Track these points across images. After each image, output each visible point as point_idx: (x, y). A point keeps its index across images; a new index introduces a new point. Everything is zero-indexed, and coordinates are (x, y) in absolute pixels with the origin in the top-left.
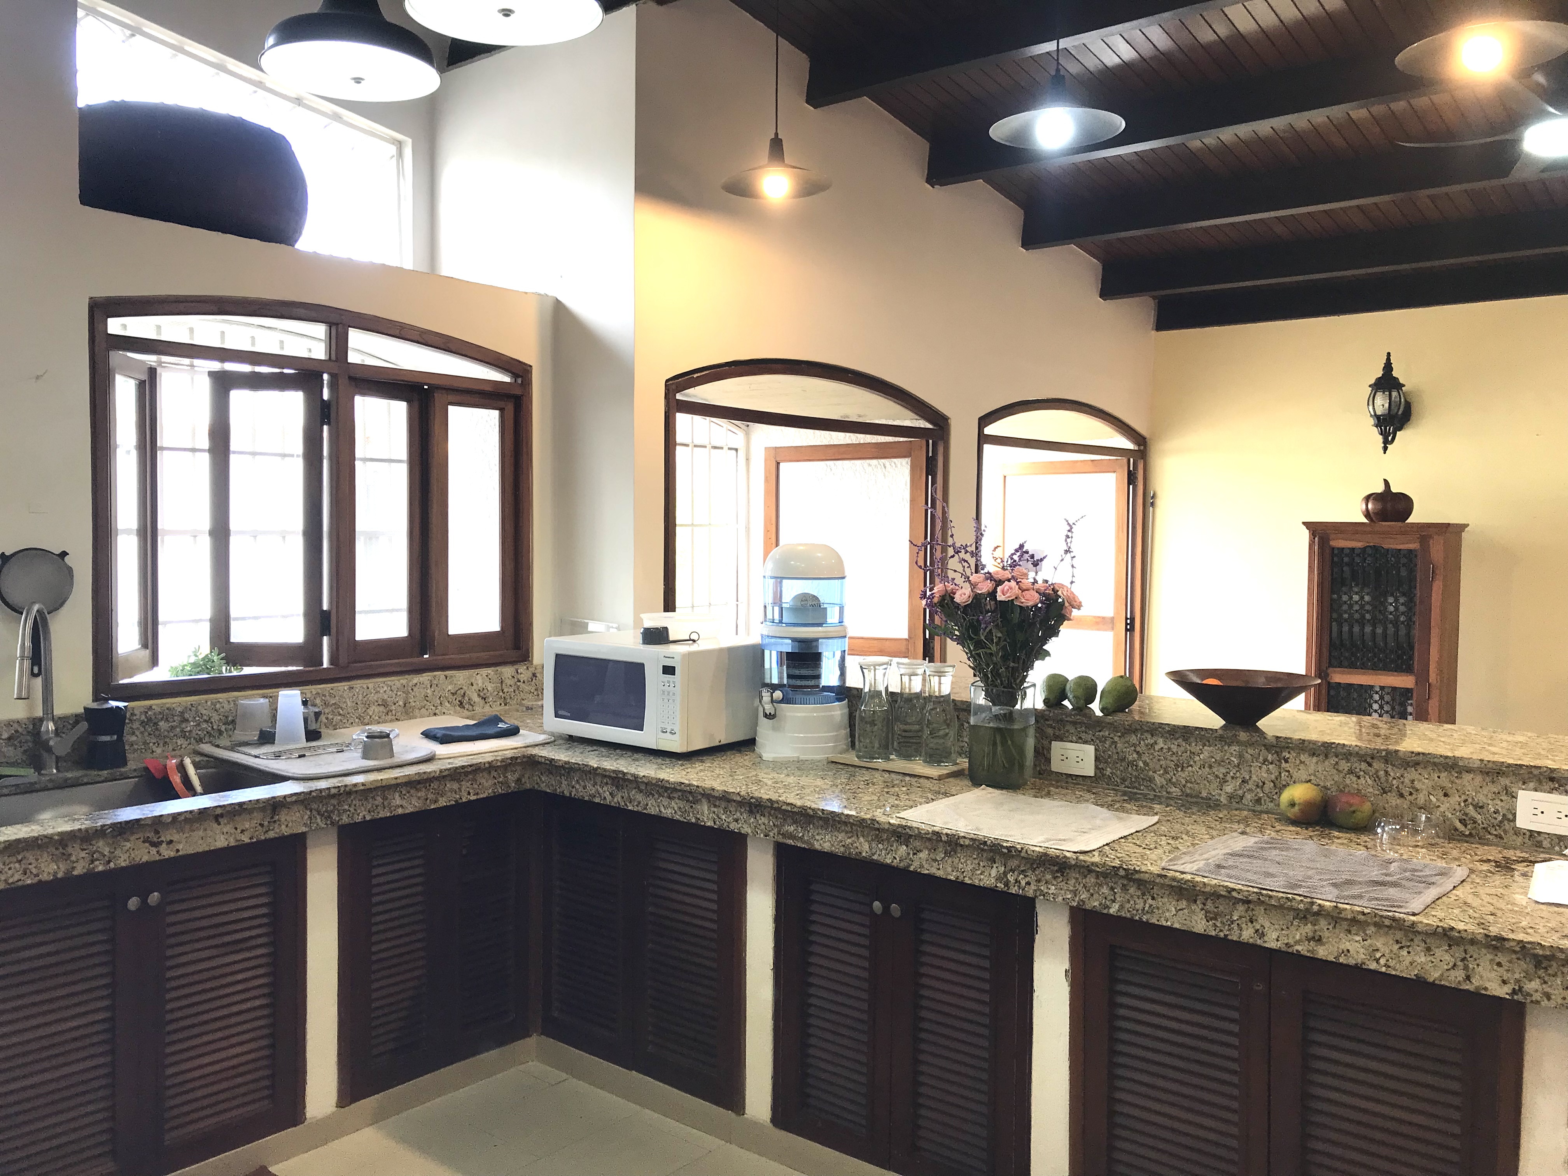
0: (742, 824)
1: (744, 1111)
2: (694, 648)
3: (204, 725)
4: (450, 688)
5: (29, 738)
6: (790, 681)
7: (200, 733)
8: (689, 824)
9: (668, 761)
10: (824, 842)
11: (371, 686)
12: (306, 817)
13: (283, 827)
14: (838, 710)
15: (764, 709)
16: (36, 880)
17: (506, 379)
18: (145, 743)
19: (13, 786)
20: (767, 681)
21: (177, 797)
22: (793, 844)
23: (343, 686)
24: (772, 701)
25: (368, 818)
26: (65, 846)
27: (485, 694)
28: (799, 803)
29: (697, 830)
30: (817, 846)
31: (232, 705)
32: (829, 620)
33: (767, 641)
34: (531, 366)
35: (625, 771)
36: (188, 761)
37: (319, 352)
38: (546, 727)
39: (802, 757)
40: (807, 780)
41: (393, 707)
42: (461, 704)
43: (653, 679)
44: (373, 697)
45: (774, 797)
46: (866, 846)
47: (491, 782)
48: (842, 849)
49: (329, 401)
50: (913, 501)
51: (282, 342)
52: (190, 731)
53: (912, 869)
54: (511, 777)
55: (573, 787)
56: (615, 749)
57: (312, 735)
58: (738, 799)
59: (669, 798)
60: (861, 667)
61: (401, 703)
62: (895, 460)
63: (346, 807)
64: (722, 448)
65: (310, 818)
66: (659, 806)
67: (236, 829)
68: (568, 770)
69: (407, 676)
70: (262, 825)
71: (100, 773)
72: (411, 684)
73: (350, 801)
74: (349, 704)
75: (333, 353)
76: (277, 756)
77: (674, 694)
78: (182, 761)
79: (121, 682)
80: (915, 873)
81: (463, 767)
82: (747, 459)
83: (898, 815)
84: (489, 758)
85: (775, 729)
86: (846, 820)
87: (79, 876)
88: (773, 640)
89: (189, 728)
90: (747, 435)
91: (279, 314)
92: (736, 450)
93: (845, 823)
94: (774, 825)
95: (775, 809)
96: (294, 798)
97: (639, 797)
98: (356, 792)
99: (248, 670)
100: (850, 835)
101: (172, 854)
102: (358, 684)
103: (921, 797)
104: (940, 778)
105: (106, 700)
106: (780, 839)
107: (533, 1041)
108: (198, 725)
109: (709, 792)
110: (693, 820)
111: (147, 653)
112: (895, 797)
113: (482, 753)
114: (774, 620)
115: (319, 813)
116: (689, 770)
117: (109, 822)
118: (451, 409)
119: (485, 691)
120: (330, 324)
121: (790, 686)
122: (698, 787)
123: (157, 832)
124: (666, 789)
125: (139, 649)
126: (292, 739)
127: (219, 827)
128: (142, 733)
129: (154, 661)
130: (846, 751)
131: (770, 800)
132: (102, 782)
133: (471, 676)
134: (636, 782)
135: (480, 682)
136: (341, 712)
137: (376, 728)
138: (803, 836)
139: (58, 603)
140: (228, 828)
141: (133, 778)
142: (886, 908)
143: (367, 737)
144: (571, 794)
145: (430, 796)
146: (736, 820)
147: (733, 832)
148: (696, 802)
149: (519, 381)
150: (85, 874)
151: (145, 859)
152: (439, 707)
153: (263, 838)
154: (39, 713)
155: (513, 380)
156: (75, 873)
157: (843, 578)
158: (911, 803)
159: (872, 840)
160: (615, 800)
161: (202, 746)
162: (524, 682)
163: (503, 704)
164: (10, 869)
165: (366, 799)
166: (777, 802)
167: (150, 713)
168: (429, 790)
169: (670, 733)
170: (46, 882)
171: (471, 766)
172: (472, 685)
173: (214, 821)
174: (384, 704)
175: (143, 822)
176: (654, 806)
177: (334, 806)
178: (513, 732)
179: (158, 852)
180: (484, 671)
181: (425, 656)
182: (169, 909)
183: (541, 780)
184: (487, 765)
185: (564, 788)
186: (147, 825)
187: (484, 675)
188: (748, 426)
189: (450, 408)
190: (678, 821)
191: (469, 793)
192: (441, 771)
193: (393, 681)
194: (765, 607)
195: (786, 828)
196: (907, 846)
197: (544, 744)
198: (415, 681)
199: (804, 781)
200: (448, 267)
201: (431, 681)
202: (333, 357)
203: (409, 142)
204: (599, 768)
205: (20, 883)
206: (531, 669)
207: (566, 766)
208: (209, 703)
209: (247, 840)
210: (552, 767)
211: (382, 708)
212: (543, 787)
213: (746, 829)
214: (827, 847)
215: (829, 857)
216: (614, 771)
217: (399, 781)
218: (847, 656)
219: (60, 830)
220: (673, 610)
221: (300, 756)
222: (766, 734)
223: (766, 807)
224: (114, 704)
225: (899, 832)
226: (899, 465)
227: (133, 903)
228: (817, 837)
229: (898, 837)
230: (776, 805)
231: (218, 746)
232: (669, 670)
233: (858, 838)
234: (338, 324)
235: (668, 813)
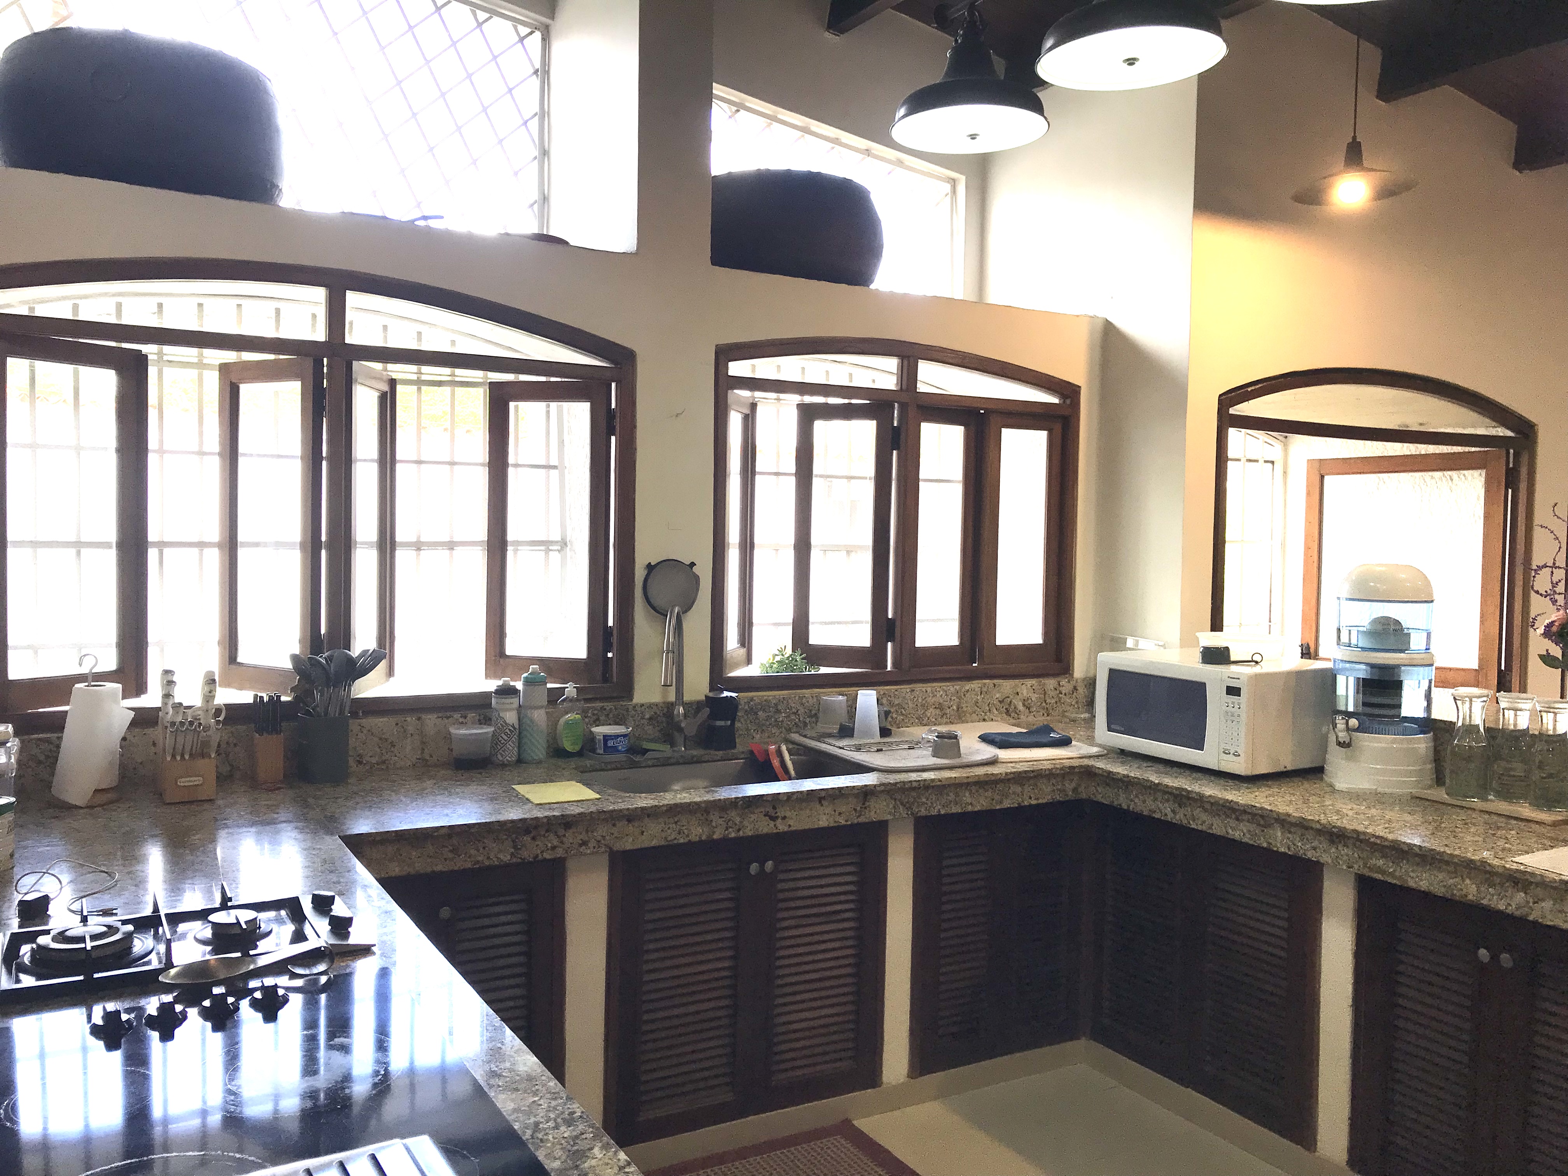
0: (1324, 854)
1: (1316, 1148)
2: (1257, 670)
3: (793, 717)
4: (998, 696)
5: (664, 719)
6: (1364, 708)
7: (789, 723)
8: (1259, 848)
9: (1231, 783)
10: (1421, 880)
11: (929, 690)
12: (891, 806)
13: (872, 813)
14: (1422, 743)
15: (1337, 737)
16: (686, 840)
17: (1054, 400)
18: (748, 730)
19: (655, 759)
20: (1342, 708)
21: (777, 779)
22: (1382, 879)
23: (905, 688)
24: (1348, 729)
25: (943, 812)
26: (708, 813)
27: (1029, 704)
28: (1391, 837)
29: (1269, 855)
30: (1411, 884)
31: (815, 700)
32: (1413, 646)
33: (1341, 665)
34: (1080, 387)
35: (1189, 789)
36: (784, 748)
37: (889, 382)
38: (1098, 740)
39: (1380, 790)
40: (1392, 814)
41: (948, 711)
42: (1008, 712)
43: (1216, 700)
44: (931, 700)
45: (1361, 828)
46: (1473, 889)
47: (1049, 789)
48: (1443, 890)
49: (898, 428)
50: (1487, 517)
51: (851, 375)
52: (782, 721)
53: (1531, 918)
54: (1069, 786)
55: (1132, 800)
56: (1172, 767)
57: (885, 732)
58: (1318, 826)
59: (1237, 819)
60: (1454, 698)
61: (955, 707)
62: (1465, 472)
63: (924, 800)
64: (1257, 461)
65: (894, 807)
66: (1226, 827)
67: (835, 811)
68: (1126, 783)
69: (960, 683)
70: (855, 810)
71: (717, 753)
72: (963, 690)
73: (927, 795)
74: (911, 705)
75: (904, 383)
76: (858, 748)
77: (1239, 716)
78: (779, 747)
79: (729, 675)
80: (1535, 923)
81: (1026, 772)
82: (1285, 472)
83: (1514, 859)
84: (1047, 765)
85: (1349, 758)
86: (1450, 860)
87: (717, 840)
88: (1348, 665)
89: (781, 719)
90: (1286, 445)
91: (861, 351)
92: (1273, 462)
93: (1447, 863)
94: (1360, 858)
95: (1361, 841)
96: (882, 788)
97: (1204, 816)
98: (933, 787)
99: (824, 670)
100: (1453, 875)
101: (786, 829)
102: (919, 687)
103: (1536, 842)
104: (1555, 824)
105: (722, 691)
106: (1366, 872)
107: (1082, 1046)
108: (789, 716)
109: (1284, 818)
110: (1265, 845)
111: (743, 651)
112: (1505, 841)
113: (1040, 760)
114: (1350, 644)
115: (902, 804)
116: (1257, 794)
117: (740, 796)
118: (1005, 432)
119: (1030, 701)
120: (902, 357)
121: (1365, 714)
122: (1271, 811)
123: (774, 808)
124: (1234, 810)
125: (738, 648)
126: (867, 733)
127: (822, 808)
128: (745, 720)
129: (749, 661)
130: (1430, 787)
131: (1355, 831)
132: (719, 760)
133: (1016, 686)
134: (1200, 800)
135: (1025, 692)
136: (904, 712)
137: (943, 729)
138: (1394, 871)
139: (688, 607)
140: (829, 810)
141: (742, 759)
142: (1495, 958)
143: (937, 737)
144: (1128, 807)
145: (997, 797)
146: (1315, 849)
147: (1309, 860)
148: (1268, 826)
149: (1068, 401)
150: (720, 839)
151: (765, 831)
152: (988, 714)
153: (856, 821)
154: (672, 698)
155: (1062, 401)
156: (715, 837)
157: (1432, 601)
158: (1526, 848)
159: (1481, 883)
160: (1177, 817)
161: (793, 735)
162: (1065, 694)
163: (1046, 715)
164: (669, 828)
165: (941, 795)
166: (1364, 833)
167: (752, 703)
168: (995, 791)
169: (1234, 754)
170: (695, 843)
171: (1033, 771)
172: (1018, 694)
173: (818, 803)
174: (940, 707)
175: (765, 798)
176: (1219, 827)
177: (915, 798)
178: (1065, 742)
179: (775, 825)
180: (1030, 682)
181: (974, 665)
182: (781, 876)
183: (1097, 791)
184: (1047, 772)
185: (1122, 800)
186: (769, 801)
187: (1029, 685)
188: (1286, 437)
189: (1003, 429)
190: (1247, 844)
191: (1030, 798)
192: (1006, 774)
193: (948, 686)
194: (1339, 630)
195: (1373, 861)
196: (1526, 893)
197: (1098, 756)
198: (967, 688)
199: (1389, 815)
200: (995, 296)
201: (981, 688)
202: (904, 387)
203: (962, 179)
204: (1161, 784)
205: (675, 842)
206: (1073, 683)
207: (1125, 779)
208: (797, 698)
209: (843, 822)
210: (1110, 779)
211: (938, 712)
212: (1099, 798)
213: (1325, 858)
214: (1424, 885)
215: (1426, 896)
216: (1177, 789)
217: (970, 780)
218: (1433, 688)
219: (705, 799)
220: (1221, 630)
221: (878, 751)
222: (1336, 761)
223: (1349, 838)
224: (726, 694)
225: (1516, 878)
226: (1470, 478)
227: (754, 868)
228: (1412, 874)
229: (1514, 882)
230: (1362, 837)
231: (805, 736)
232: (1233, 691)
233: (1463, 881)
234: (909, 357)
235: (1237, 835)
